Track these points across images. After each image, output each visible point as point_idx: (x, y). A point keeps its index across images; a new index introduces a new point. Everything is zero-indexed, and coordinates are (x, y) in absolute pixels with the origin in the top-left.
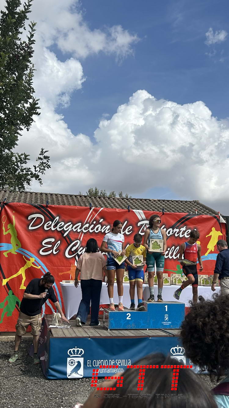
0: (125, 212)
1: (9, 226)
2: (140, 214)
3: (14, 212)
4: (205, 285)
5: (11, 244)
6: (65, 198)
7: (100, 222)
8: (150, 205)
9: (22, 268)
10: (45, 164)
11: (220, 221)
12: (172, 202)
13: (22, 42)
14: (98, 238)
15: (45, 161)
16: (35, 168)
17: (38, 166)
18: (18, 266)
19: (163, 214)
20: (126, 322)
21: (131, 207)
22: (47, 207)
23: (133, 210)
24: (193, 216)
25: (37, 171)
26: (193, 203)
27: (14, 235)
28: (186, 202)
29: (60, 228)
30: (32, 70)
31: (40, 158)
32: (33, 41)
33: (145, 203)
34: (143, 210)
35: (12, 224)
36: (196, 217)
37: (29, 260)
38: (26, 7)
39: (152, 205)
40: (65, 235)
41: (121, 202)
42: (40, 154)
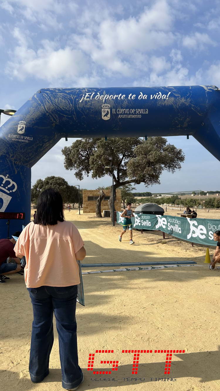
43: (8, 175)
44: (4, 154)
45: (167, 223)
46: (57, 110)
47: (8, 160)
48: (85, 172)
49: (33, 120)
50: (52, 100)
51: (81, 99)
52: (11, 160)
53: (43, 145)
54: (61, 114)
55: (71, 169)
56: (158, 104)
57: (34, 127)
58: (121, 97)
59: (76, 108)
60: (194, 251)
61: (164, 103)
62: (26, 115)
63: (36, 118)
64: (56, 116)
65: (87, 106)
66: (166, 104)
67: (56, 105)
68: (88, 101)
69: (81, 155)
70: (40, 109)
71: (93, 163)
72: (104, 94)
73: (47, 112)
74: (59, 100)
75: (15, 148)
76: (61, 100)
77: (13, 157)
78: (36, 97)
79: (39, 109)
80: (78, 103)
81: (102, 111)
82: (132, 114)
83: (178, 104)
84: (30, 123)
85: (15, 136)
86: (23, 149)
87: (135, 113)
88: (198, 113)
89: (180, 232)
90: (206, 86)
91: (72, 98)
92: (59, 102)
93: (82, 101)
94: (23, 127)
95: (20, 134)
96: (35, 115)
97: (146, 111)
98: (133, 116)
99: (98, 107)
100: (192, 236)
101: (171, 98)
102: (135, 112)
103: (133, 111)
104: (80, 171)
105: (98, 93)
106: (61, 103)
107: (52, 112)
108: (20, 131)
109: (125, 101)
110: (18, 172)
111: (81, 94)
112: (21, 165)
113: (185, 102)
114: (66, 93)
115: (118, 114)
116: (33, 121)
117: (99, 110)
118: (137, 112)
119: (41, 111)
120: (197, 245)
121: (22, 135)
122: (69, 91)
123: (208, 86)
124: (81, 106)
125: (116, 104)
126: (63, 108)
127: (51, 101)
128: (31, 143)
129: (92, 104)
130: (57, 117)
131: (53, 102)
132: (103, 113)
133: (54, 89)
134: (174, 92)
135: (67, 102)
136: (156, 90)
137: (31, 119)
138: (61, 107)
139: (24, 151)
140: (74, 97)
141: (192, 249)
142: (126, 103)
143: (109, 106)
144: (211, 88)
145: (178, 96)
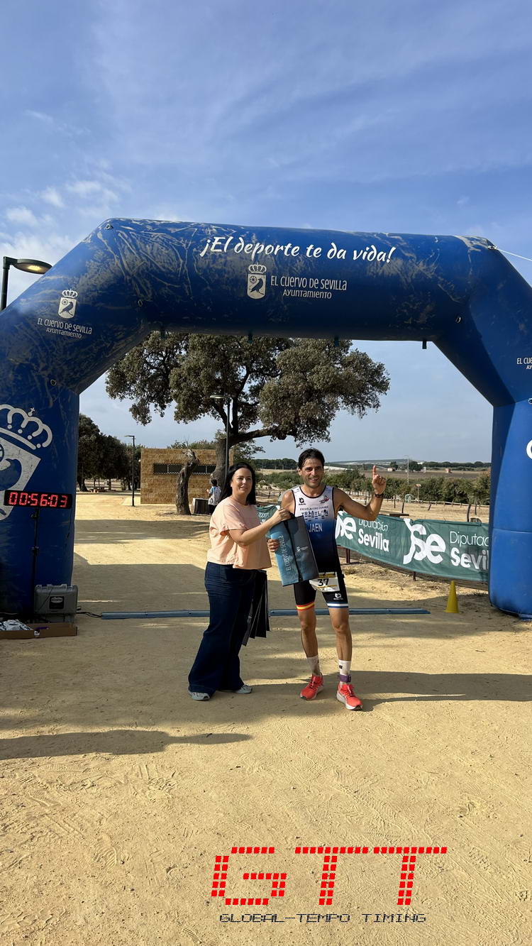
43: (33, 410)
44: (27, 362)
45: (358, 530)
46: (150, 269)
47: (34, 374)
48: (156, 406)
49: (94, 289)
50: (139, 247)
51: (202, 250)
52: (40, 376)
53: (112, 345)
54: (159, 280)
55: (122, 398)
56: (368, 273)
57: (96, 306)
58: (290, 251)
59: (191, 269)
60: (418, 589)
61: (381, 271)
62: (80, 277)
63: (102, 285)
64: (145, 284)
65: (217, 265)
66: (386, 273)
67: (148, 259)
68: (218, 254)
69: (149, 364)
70: (111, 265)
71: (178, 385)
72: (254, 242)
73: (127, 273)
74: (155, 249)
75: (50, 349)
76: (158, 249)
77: (45, 369)
78: (101, 238)
79: (109, 265)
80: (196, 258)
81: (249, 277)
82: (313, 289)
83: (410, 274)
84: (87, 296)
85: (52, 322)
86: (68, 353)
87: (319, 287)
88: (451, 297)
89: (387, 549)
90: (468, 239)
91: (184, 245)
92: (155, 252)
93: (205, 255)
94: (71, 303)
95: (63, 320)
96: (100, 278)
97: (342, 284)
98: (315, 295)
99: (239, 270)
100: (413, 558)
101: (396, 260)
102: (319, 285)
103: (315, 283)
104: (143, 402)
105: (241, 239)
106: (159, 256)
107: (139, 275)
108: (65, 313)
109: (298, 261)
110: (56, 403)
111: (203, 237)
112: (61, 388)
113: (424, 270)
114: (169, 233)
115: (284, 288)
116: (95, 291)
117: (241, 276)
118: (324, 286)
119: (115, 270)
120: (422, 576)
121: (70, 321)
122: (177, 230)
123: (473, 239)
124: (202, 264)
125: (280, 266)
126: (164, 267)
127: (137, 249)
128: (86, 340)
129: (226, 261)
130: (149, 285)
131: (140, 251)
132: (249, 283)
133: (141, 221)
134: (403, 247)
135: (173, 253)
136: (365, 240)
137: (91, 287)
138: (157, 264)
139: (70, 358)
140: (187, 244)
141: (413, 586)
142: (300, 264)
143: (264, 269)
144: (478, 243)
145: (411, 258)
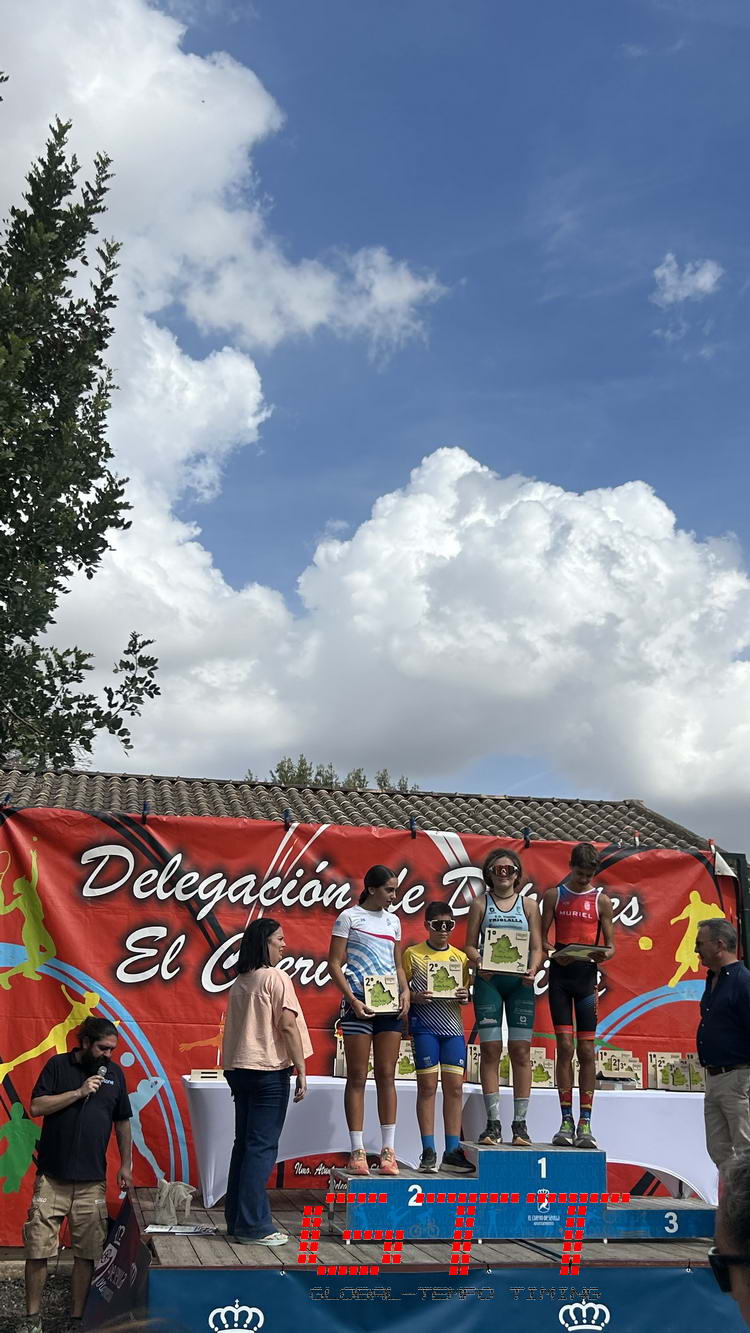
0: (400, 839)
1: (17, 887)
2: (449, 844)
3: (35, 839)
4: (672, 1087)
5: (23, 945)
6: (200, 792)
7: (317, 871)
8: (480, 816)
9: (58, 1028)
10: (141, 683)
11: (716, 870)
12: (555, 804)
13: (76, 303)
14: (312, 924)
15: (142, 672)
16: (110, 698)
17: (119, 689)
18: (43, 1020)
19: (527, 845)
20: (405, 1214)
21: (420, 823)
22: (144, 823)
23: (428, 832)
24: (626, 853)
25: (116, 705)
26: (625, 808)
27: (35, 917)
28: (600, 804)
29: (185, 891)
30: (107, 388)
31: (126, 665)
32: (111, 297)
33: (464, 810)
34: (458, 830)
35: (29, 878)
36: (636, 856)
37: (82, 1000)
38: (91, 196)
39: (486, 816)
40: (202, 914)
41: (387, 805)
42: (127, 652)
